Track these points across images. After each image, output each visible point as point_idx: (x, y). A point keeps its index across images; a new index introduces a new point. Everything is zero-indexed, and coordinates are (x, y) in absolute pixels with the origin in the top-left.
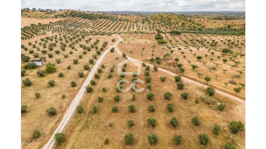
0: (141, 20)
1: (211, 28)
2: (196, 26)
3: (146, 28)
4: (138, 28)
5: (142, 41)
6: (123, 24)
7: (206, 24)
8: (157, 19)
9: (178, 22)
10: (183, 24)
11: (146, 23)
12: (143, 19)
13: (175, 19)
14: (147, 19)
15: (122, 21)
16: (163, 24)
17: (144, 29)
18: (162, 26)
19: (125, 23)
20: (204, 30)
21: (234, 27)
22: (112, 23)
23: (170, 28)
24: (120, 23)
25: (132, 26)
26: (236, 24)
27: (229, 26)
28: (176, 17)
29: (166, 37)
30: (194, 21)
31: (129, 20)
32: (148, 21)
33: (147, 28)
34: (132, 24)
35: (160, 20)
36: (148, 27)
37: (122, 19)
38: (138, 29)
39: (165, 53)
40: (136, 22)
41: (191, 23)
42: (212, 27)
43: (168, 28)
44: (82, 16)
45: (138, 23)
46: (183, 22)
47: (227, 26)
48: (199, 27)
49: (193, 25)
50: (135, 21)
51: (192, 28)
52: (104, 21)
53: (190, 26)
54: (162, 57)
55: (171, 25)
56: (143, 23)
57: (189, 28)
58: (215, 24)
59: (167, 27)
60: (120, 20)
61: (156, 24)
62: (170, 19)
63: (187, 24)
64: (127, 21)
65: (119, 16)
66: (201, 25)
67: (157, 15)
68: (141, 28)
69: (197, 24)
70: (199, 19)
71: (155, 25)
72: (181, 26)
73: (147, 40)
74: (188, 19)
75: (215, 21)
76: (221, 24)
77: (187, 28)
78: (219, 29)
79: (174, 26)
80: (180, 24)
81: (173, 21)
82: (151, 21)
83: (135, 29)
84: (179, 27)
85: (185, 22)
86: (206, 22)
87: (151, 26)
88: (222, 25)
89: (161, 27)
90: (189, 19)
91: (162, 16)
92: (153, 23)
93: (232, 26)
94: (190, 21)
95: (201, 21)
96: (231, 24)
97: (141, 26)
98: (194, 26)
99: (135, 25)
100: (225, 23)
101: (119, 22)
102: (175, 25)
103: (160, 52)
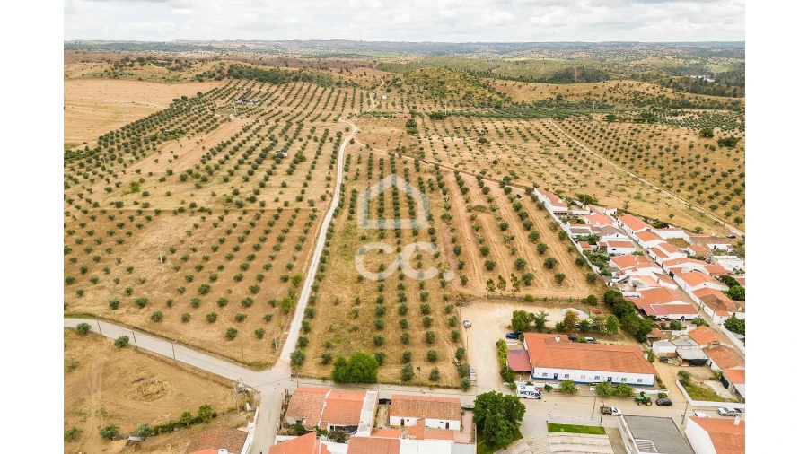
0: (383, 83)
1: (523, 102)
2: (495, 96)
3: (394, 104)
4: (378, 104)
5: (386, 130)
6: (346, 93)
8: (417, 83)
9: (459, 89)
10: (469, 93)
11: (394, 91)
12: (387, 82)
13: (454, 82)
14: (397, 83)
15: (343, 85)
16: (428, 93)
17: (390, 106)
18: (426, 98)
19: (350, 90)
20: (508, 105)
21: (570, 100)
22: (323, 92)
23: (441, 102)
24: (340, 92)
25: (366, 100)
26: (575, 92)
27: (559, 98)
28: (457, 77)
29: (424, 124)
30: (492, 86)
31: (357, 82)
32: (399, 86)
33: (396, 103)
34: (365, 92)
35: (422, 84)
36: (398, 101)
37: (343, 81)
38: (379, 107)
39: (413, 143)
40: (373, 88)
41: (487, 91)
42: (525, 100)
43: (439, 102)
44: (255, 76)
45: (378, 89)
46: (469, 88)
47: (554, 97)
48: (499, 99)
49: (488, 96)
50: (370, 87)
51: (487, 103)
52: (306, 87)
53: (482, 97)
54: (407, 147)
55: (444, 97)
56: (389, 91)
57: (480, 102)
58: (533, 94)
59: (436, 102)
60: (338, 84)
61: (414, 95)
62: (442, 83)
63: (477, 92)
64: (355, 85)
65: (336, 75)
66: (505, 94)
67: (418, 71)
68: (383, 104)
69: (499, 93)
70: (505, 82)
71: (412, 96)
72: (464, 98)
73: (393, 129)
75: (533, 85)
76: (546, 92)
77: (476, 101)
78: (539, 104)
79: (449, 98)
80: (462, 94)
81: (449, 88)
82: (405, 87)
83: (373, 107)
85: (473, 89)
86: (516, 89)
87: (405, 97)
88: (547, 95)
89: (424, 100)
90: (484, 80)
91: (426, 76)
92: (408, 91)
93: (566, 96)
94: (485, 87)
95: (507, 86)
96: (565, 93)
97: (384, 97)
98: (490, 97)
99: (371, 95)
100: (554, 91)
101: (337, 89)
102: (453, 96)
103: (408, 141)
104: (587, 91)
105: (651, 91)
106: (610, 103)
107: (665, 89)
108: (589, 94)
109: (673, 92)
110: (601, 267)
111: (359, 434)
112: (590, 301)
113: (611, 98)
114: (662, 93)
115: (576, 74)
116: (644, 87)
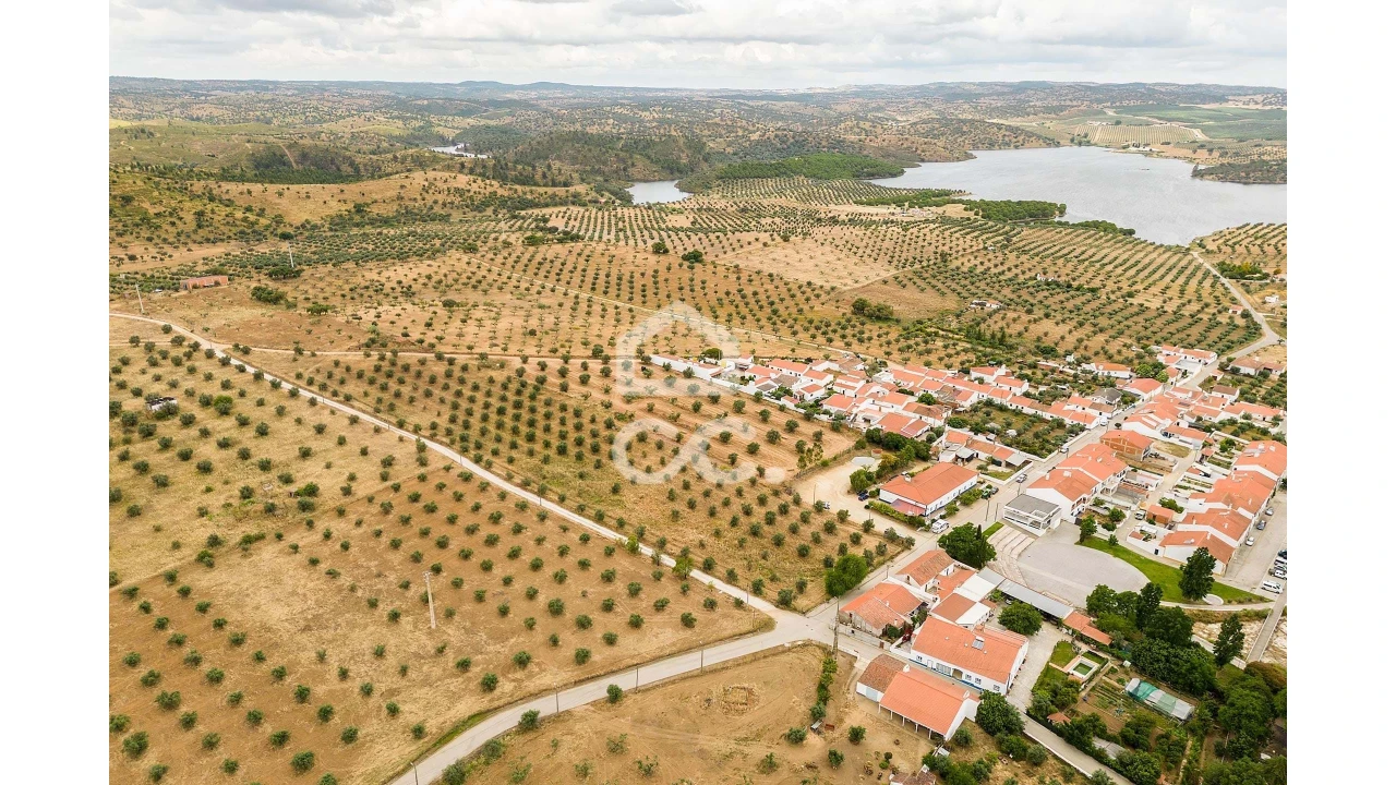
1: (308, 222)
2: (249, 216)
7: (276, 204)
9: (175, 210)
10: (200, 214)
21: (375, 210)
26: (375, 197)
27: (359, 209)
30: (225, 197)
42: (310, 219)
46: (189, 206)
47: (350, 208)
49: (239, 215)
51: (249, 231)
53: (230, 220)
55: (158, 227)
58: (310, 205)
62: (126, 200)
63: (213, 212)
66: (263, 210)
69: (250, 210)
70: (242, 186)
72: (199, 226)
74: (194, 188)
75: (299, 188)
76: (330, 200)
78: (335, 222)
80: (189, 217)
81: (149, 209)
84: (195, 232)
85: (198, 206)
86: (274, 197)
88: (335, 207)
93: (368, 205)
95: (253, 194)
96: (360, 200)
98: (245, 219)
100: (341, 197)
102: (173, 224)
104: (393, 193)
105: (475, 187)
106: (437, 209)
107: (488, 182)
108: (400, 198)
109: (501, 186)
110: (826, 412)
111: (932, 606)
112: (860, 446)
113: (436, 202)
114: (489, 189)
115: (291, 157)
116: (462, 180)
